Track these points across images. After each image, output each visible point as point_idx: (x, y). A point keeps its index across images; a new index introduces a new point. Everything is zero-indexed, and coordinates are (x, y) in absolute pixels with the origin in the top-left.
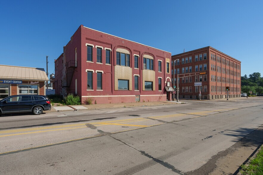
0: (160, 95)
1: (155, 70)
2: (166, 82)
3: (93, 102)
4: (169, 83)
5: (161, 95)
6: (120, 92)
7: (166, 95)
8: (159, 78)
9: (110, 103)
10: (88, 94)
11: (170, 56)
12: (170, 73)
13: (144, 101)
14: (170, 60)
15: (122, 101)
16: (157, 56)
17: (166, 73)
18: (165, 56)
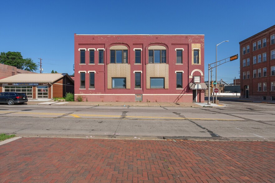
0: (179, 95)
1: (168, 63)
2: (191, 77)
3: (85, 99)
5: (182, 95)
6: (112, 91)
7: (192, 94)
8: (177, 72)
9: (103, 101)
10: (80, 92)
11: (202, 40)
12: (200, 64)
13: (150, 102)
14: (201, 45)
15: (117, 100)
16: (172, 44)
17: (192, 64)
18: (190, 42)
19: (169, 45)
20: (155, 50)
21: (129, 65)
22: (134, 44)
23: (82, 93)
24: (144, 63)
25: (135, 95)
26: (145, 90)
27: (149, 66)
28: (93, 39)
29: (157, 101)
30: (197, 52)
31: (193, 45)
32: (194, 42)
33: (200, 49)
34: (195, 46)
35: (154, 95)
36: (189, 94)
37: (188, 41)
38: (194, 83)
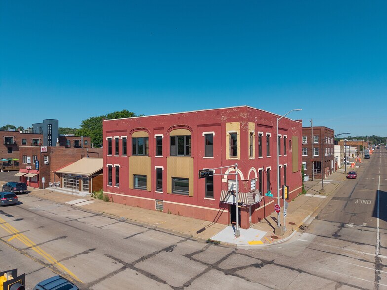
1: (193, 156)
2: (224, 180)
7: (227, 211)
9: (125, 204)
11: (241, 115)
12: (239, 157)
13: (171, 213)
14: (241, 125)
15: (138, 205)
16: (199, 126)
17: (227, 159)
18: (223, 120)
19: (194, 128)
21: (150, 159)
22: (154, 129)
23: (109, 191)
25: (155, 200)
27: (171, 160)
28: (117, 124)
29: (180, 213)
30: (233, 137)
31: (228, 125)
32: (230, 121)
33: (239, 133)
34: (233, 127)
35: (176, 203)
36: (221, 210)
37: (220, 119)
38: (229, 192)
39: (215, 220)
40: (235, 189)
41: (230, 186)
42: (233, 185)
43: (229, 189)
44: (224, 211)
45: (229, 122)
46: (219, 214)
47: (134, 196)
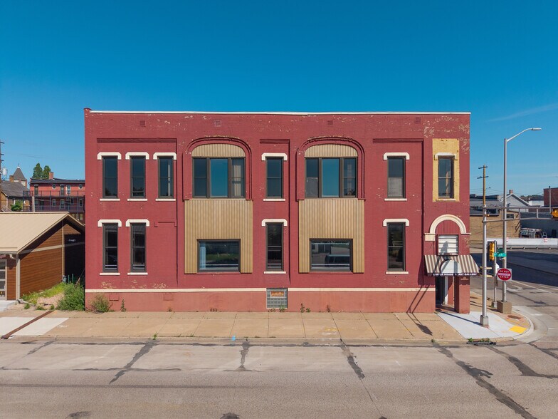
0: (396, 290)
1: (363, 197)
2: (430, 238)
3: (117, 305)
4: (455, 241)
6: (199, 278)
7: (434, 289)
8: (389, 224)
9: (170, 311)
10: (103, 283)
11: (462, 127)
12: (457, 198)
13: (309, 311)
14: (461, 143)
15: (213, 306)
16: (376, 141)
17: (434, 200)
18: (427, 134)
19: (367, 145)
20: (324, 158)
21: (250, 204)
22: (262, 142)
23: (108, 287)
24: (293, 197)
25: (265, 289)
26: (295, 278)
27: (308, 207)
28: (142, 123)
29: (331, 308)
30: (447, 163)
31: (436, 143)
32: (441, 135)
33: (457, 156)
34: (444, 147)
35: (322, 289)
36: (424, 289)
37: (422, 132)
38: (440, 256)
39: (410, 308)
40: (449, 251)
41: (440, 246)
42: (446, 245)
43: (440, 251)
44: (430, 289)
45: (439, 138)
46: (419, 297)
47: (200, 287)
